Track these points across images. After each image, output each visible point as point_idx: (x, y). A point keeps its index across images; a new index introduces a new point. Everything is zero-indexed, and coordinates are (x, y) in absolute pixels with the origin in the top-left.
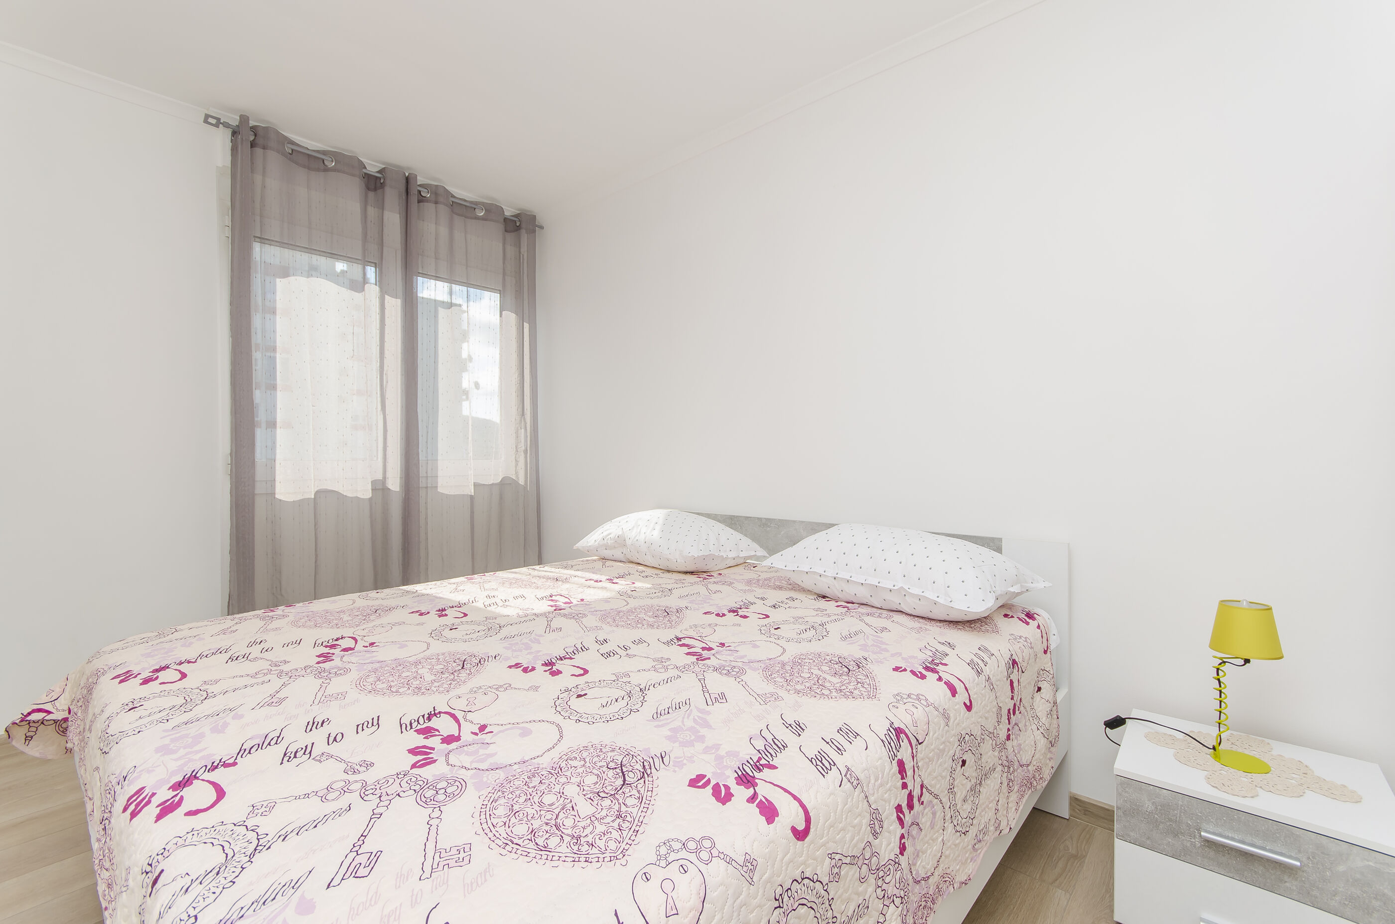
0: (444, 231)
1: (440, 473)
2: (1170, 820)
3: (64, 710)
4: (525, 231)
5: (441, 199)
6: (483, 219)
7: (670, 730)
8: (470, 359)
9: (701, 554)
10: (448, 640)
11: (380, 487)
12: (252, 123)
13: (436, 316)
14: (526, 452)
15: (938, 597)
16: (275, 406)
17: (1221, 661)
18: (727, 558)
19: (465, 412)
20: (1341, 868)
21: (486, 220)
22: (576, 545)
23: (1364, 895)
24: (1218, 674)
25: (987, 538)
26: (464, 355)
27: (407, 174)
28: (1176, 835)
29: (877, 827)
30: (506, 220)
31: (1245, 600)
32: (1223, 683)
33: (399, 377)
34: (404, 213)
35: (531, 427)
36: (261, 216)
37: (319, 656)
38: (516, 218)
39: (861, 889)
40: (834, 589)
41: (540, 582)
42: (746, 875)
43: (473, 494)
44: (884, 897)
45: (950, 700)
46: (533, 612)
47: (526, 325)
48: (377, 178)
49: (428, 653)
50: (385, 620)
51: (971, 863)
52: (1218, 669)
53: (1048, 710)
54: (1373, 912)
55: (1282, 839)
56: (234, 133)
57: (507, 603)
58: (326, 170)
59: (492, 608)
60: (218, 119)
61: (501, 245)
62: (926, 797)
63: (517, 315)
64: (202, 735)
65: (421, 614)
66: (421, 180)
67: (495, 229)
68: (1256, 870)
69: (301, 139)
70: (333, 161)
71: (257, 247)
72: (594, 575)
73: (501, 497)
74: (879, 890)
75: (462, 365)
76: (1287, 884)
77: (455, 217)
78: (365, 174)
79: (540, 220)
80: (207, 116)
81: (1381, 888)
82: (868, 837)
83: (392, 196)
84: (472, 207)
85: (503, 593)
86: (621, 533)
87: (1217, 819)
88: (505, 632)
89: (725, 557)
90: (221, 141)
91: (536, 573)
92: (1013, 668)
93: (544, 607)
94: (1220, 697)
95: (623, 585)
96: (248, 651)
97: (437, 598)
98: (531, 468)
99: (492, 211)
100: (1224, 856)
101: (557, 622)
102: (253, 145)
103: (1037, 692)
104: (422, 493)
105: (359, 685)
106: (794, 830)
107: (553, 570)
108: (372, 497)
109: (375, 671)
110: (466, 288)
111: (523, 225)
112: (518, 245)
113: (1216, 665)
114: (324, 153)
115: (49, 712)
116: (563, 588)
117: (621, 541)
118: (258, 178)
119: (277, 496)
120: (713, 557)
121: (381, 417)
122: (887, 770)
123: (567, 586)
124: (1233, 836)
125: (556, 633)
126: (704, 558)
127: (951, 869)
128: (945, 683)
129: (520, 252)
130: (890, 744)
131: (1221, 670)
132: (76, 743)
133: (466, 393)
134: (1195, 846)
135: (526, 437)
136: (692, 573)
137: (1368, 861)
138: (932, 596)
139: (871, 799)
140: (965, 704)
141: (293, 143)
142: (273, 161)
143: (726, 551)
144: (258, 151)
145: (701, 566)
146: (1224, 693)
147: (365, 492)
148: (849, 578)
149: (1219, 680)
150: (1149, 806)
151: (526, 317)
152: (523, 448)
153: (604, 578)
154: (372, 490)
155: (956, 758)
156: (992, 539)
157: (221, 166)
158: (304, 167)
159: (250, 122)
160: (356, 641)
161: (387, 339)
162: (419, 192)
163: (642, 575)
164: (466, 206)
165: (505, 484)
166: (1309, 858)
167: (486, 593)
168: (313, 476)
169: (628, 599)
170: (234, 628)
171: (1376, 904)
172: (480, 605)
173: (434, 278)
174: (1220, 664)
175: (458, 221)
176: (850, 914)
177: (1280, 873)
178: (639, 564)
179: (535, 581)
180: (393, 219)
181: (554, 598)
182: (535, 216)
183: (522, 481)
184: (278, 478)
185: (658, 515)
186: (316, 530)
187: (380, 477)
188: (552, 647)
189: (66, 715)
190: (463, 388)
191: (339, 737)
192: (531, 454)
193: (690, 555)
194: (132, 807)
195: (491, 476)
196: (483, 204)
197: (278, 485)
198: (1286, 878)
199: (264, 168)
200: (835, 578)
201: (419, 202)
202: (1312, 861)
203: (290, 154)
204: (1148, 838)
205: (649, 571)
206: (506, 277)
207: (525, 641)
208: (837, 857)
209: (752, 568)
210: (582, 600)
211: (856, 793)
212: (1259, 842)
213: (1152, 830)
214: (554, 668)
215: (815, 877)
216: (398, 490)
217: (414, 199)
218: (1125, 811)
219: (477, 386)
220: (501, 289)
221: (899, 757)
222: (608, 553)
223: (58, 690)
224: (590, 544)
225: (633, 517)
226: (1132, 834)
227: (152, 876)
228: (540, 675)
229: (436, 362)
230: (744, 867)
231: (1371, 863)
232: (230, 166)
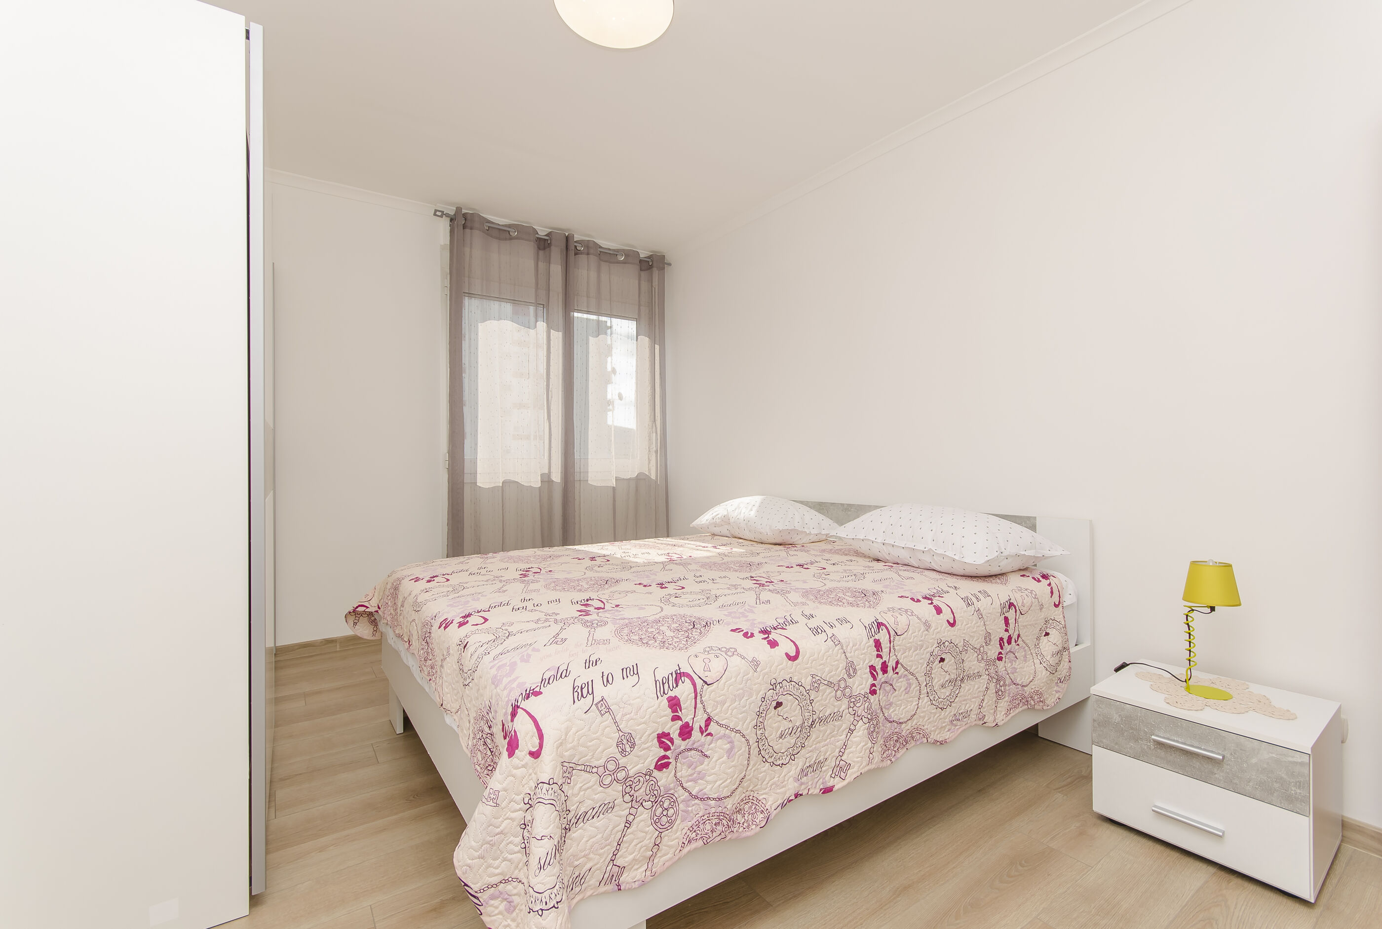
0: (593, 275)
1: (590, 470)
2: (1132, 729)
3: (375, 607)
4: (656, 269)
5: (592, 251)
6: (624, 262)
7: (728, 612)
8: (614, 371)
9: (786, 528)
10: (597, 572)
11: (546, 480)
12: (464, 211)
13: (587, 343)
14: (656, 452)
15: (955, 555)
16: (477, 417)
17: (1190, 609)
18: (810, 534)
19: (610, 422)
20: (1254, 761)
21: (625, 263)
22: (693, 524)
23: (1269, 780)
24: (1187, 620)
25: (1024, 516)
26: (609, 369)
27: (567, 234)
28: (1136, 740)
29: (851, 672)
30: (641, 261)
31: (1210, 560)
32: (1191, 627)
33: (560, 393)
34: (565, 265)
35: (661, 431)
36: (469, 277)
37: (520, 575)
38: (650, 259)
39: (836, 704)
40: (883, 553)
41: (662, 546)
42: (753, 667)
43: (615, 486)
44: (855, 714)
45: (934, 616)
46: (655, 561)
47: (657, 347)
48: (545, 239)
49: (585, 576)
50: (556, 561)
51: (948, 733)
52: (1187, 616)
53: (1054, 651)
54: (1274, 792)
55: (1213, 740)
56: (451, 220)
57: (637, 556)
58: (511, 238)
59: (627, 558)
60: (442, 212)
61: (637, 282)
62: (900, 669)
63: (650, 338)
64: (468, 601)
65: (579, 559)
66: (577, 237)
67: (632, 271)
68: (1194, 765)
69: (492, 217)
70: (515, 232)
71: (466, 301)
72: (704, 544)
73: (637, 490)
74: (851, 709)
75: (606, 378)
76: (1216, 775)
77: (602, 263)
78: (537, 238)
79: (668, 259)
80: (436, 211)
81: (1280, 773)
82: (843, 675)
83: (556, 254)
84: (615, 254)
85: (634, 551)
86: (726, 514)
87: (1166, 727)
88: (633, 570)
89: (808, 533)
90: (444, 226)
91: (660, 542)
92: (1009, 609)
93: (663, 559)
94: (1190, 638)
95: (723, 549)
96: (479, 571)
97: (589, 552)
98: (661, 465)
99: (630, 255)
100: (1171, 755)
101: (671, 566)
102: (464, 227)
103: (1045, 636)
104: (577, 485)
105: (546, 586)
106: (787, 655)
107: (673, 540)
108: (541, 487)
109: (554, 582)
110: (610, 318)
111: (655, 264)
112: (651, 281)
113: (1186, 612)
114: (510, 226)
115: (367, 607)
116: (678, 550)
117: (726, 520)
118: (467, 250)
119: (478, 484)
120: (798, 532)
121: (547, 425)
122: (864, 642)
123: (681, 549)
124: (1178, 739)
125: (668, 571)
126: (789, 532)
127: (926, 727)
128: (934, 606)
129: (652, 286)
130: (871, 629)
131: (1190, 616)
132: (389, 620)
133: (610, 403)
134: (1150, 749)
135: (657, 439)
136: (780, 545)
137: (1272, 753)
138: (950, 554)
139: (848, 655)
140: (948, 621)
141: (489, 222)
142: (476, 238)
143: (809, 528)
144: (468, 231)
145: (787, 538)
146: (1192, 635)
147: (536, 482)
148: (893, 543)
149: (1188, 624)
150: (1116, 718)
151: (657, 339)
152: (655, 449)
153: (710, 545)
154: (541, 481)
155: (934, 654)
156: (1029, 518)
157: (443, 244)
158: (497, 238)
159: (463, 210)
160: (541, 570)
161: (552, 364)
162: (576, 247)
163: (740, 544)
164: (610, 254)
165: (640, 480)
166: (1232, 754)
167: (623, 551)
168: (501, 469)
169: (724, 558)
170: (467, 561)
171: (1276, 785)
172: (618, 556)
173: (586, 313)
174: (1189, 611)
175: (604, 266)
176: (827, 714)
177: (1211, 767)
178: (740, 538)
179: (659, 546)
180: (557, 269)
181: (670, 555)
182: (664, 256)
183: (653, 477)
184: (479, 470)
185: (757, 499)
186: (503, 510)
187: (547, 471)
188: (663, 577)
189: (377, 609)
190: (608, 399)
191: (539, 605)
192: (660, 454)
193: (776, 528)
194: (444, 625)
195: (629, 471)
196: (624, 250)
197: (478, 476)
198: (1215, 770)
199: (471, 243)
200: (884, 544)
201: (576, 254)
202: (1234, 756)
203: (488, 230)
204: (1116, 744)
205: (746, 543)
206: (641, 307)
207: (646, 574)
208: (817, 678)
209: (832, 543)
210: (690, 556)
211: (836, 648)
212: (1196, 744)
213: (1119, 737)
214: (663, 586)
215: (800, 684)
216: (560, 481)
217: (572, 253)
218: (1099, 723)
219: (620, 397)
220: (637, 317)
221: (877, 637)
222: (717, 530)
223: (371, 595)
224: (703, 523)
225: (736, 502)
226: (1104, 741)
227: (463, 646)
228: (655, 589)
229: (587, 380)
230: (752, 663)
231: (1274, 755)
232: (449, 244)
